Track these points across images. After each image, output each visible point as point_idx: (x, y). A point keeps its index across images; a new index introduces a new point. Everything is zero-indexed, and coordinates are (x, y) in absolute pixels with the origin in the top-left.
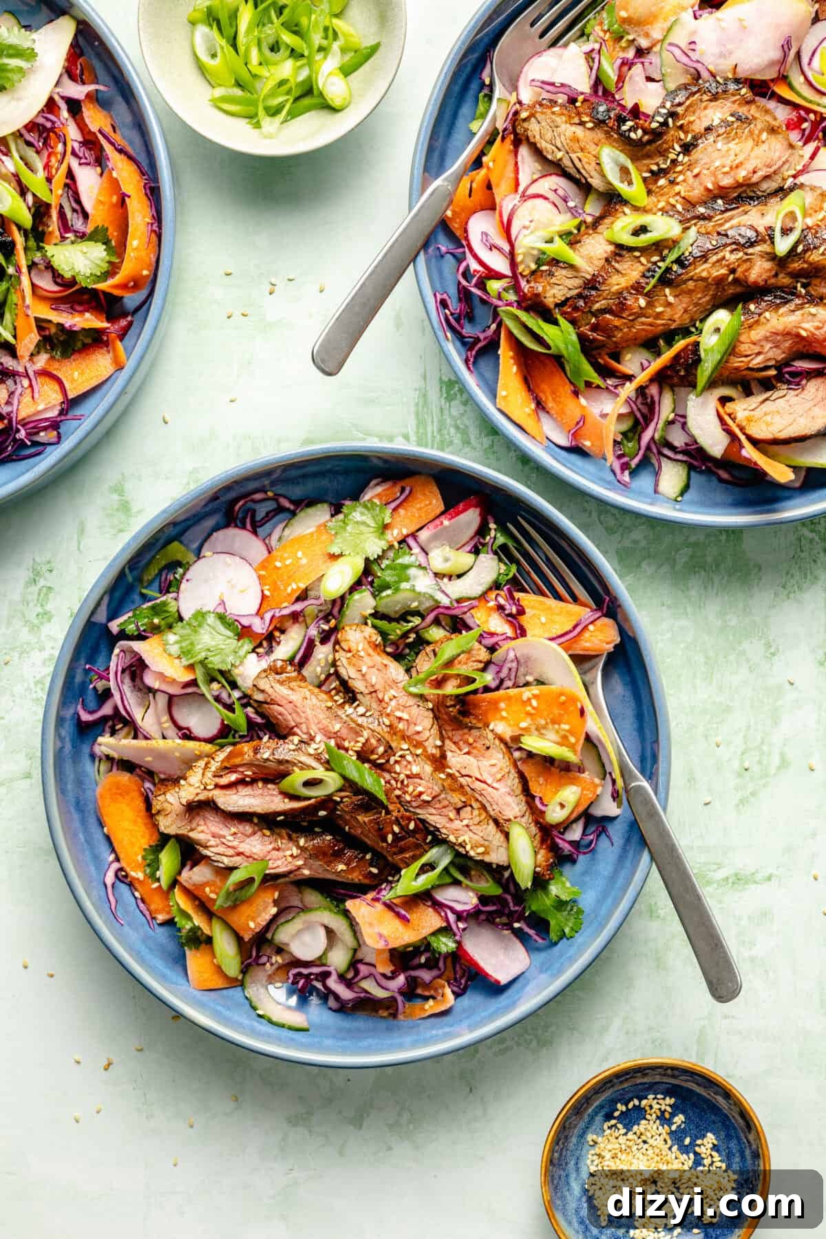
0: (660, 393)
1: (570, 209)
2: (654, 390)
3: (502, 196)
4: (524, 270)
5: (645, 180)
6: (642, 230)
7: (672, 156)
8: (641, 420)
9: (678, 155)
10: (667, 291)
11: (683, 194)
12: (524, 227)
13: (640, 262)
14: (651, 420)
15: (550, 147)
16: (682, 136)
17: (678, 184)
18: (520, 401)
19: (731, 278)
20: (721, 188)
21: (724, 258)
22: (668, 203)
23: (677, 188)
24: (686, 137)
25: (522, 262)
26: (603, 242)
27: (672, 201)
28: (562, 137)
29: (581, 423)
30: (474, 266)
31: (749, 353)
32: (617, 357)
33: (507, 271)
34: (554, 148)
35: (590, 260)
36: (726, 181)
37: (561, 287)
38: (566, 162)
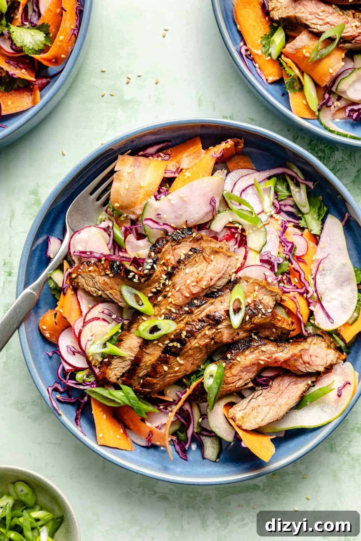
0: (191, 407)
1: (114, 319)
2: (187, 407)
3: (74, 322)
4: (95, 363)
5: (150, 299)
6: (155, 329)
7: (163, 281)
8: (185, 423)
9: (165, 280)
10: (178, 359)
11: (173, 302)
12: (88, 340)
13: (158, 345)
14: (190, 423)
15: (93, 289)
16: (165, 268)
17: (169, 297)
18: (112, 433)
19: (212, 342)
20: (193, 294)
21: (205, 334)
22: (167, 309)
23: (170, 300)
24: (168, 269)
25: (93, 359)
26: (135, 338)
27: (169, 307)
28: (98, 283)
29: (151, 435)
30: (67, 367)
31: (234, 381)
32: (162, 393)
33: (86, 366)
34: (95, 289)
35: (131, 350)
36: (195, 290)
37: (118, 369)
38: (104, 296)
